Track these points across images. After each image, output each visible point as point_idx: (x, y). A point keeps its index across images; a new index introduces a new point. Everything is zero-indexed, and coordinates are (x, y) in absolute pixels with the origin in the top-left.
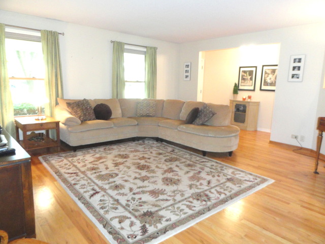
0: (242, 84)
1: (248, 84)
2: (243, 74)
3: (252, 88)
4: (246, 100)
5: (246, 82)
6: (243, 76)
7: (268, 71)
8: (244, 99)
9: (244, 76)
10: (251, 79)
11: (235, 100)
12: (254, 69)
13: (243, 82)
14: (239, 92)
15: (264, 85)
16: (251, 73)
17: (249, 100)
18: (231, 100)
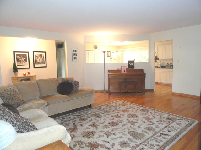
0: (18, 64)
1: (23, 64)
2: (18, 57)
3: (28, 66)
4: (26, 75)
5: (22, 62)
6: (17, 58)
7: (37, 55)
8: (24, 75)
9: (19, 58)
10: (26, 60)
11: (16, 76)
12: (27, 54)
13: (18, 63)
14: (19, 70)
15: (36, 64)
16: (24, 56)
17: (29, 75)
18: (12, 78)
